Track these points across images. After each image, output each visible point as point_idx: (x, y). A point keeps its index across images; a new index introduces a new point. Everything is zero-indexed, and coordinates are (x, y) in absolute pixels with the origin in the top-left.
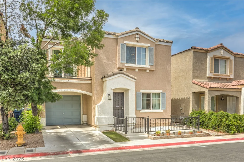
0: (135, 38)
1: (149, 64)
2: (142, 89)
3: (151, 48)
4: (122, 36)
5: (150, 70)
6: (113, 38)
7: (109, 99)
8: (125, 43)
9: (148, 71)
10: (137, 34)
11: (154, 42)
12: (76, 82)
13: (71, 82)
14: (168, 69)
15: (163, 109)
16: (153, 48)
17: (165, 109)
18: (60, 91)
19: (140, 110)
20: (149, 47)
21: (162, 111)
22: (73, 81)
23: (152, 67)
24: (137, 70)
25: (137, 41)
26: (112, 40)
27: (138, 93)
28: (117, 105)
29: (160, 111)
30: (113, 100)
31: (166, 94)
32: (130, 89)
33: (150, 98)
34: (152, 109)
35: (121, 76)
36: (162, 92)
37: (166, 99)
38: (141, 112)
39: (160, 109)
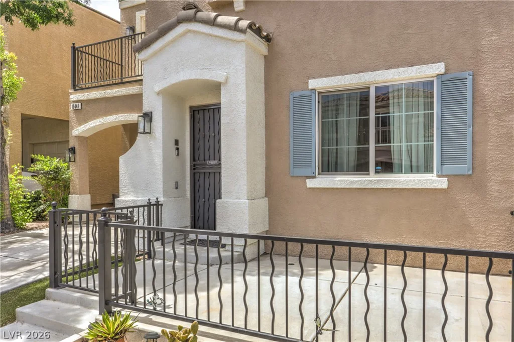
2: (320, 77)
15: (449, 168)
17: (464, 168)
19: (307, 177)
21: (443, 183)
27: (297, 94)
28: (212, 157)
29: (433, 180)
30: (161, 136)
31: (473, 80)
32: (221, 79)
33: (368, 114)
34: (377, 172)
35: (189, 31)
36: (443, 71)
37: (478, 108)
38: (310, 183)
39: (428, 169)
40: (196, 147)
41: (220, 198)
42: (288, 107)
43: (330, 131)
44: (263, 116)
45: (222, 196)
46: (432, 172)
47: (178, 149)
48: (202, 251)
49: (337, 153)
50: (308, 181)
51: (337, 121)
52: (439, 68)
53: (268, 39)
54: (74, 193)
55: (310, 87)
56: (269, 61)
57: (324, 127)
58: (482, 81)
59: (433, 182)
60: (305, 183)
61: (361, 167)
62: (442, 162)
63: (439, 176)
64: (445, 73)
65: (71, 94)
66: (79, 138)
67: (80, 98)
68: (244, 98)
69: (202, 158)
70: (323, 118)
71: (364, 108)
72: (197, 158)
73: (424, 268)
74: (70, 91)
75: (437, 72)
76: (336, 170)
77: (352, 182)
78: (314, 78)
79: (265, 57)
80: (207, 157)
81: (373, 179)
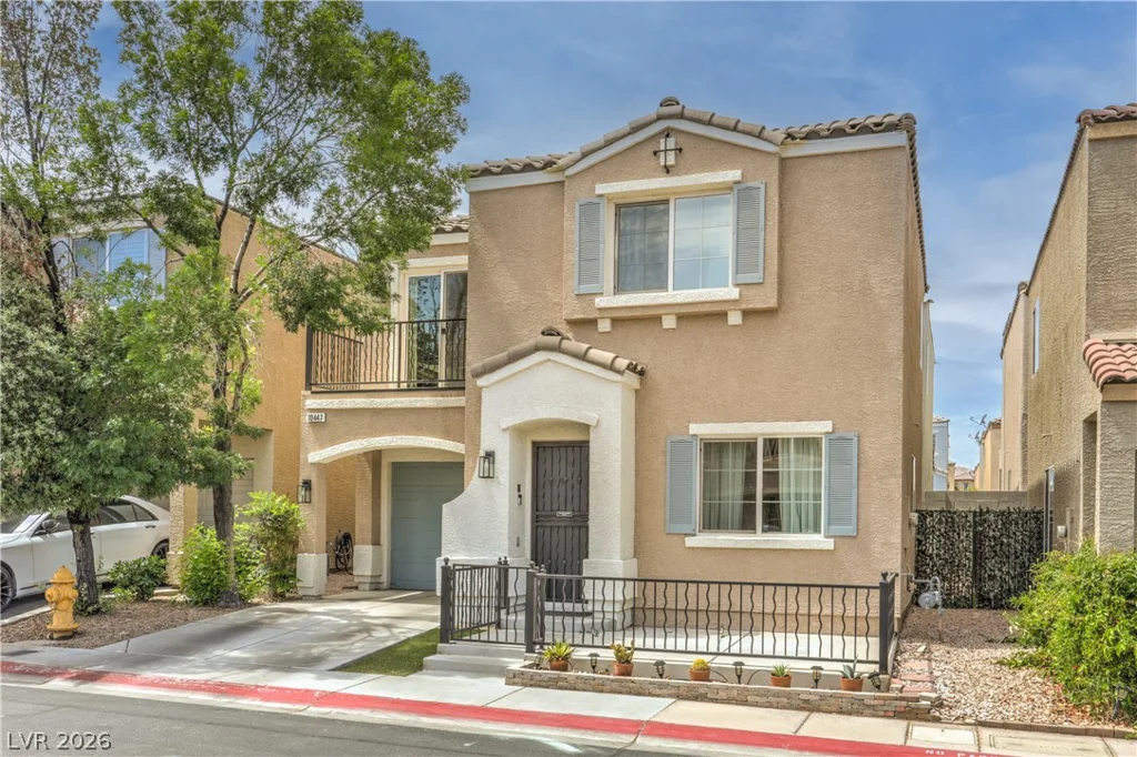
0: (653, 157)
1: (734, 279)
2: (703, 421)
3: (749, 188)
4: (584, 160)
5: (746, 313)
6: (550, 184)
7: (483, 477)
8: (600, 196)
9: (735, 318)
10: (667, 134)
11: (769, 153)
12: (424, 406)
13: (403, 406)
14: (876, 291)
15: (837, 529)
16: (763, 187)
17: (849, 530)
18: (366, 444)
19: (686, 535)
20: (737, 183)
21: (829, 544)
22: (413, 399)
23: (752, 291)
24: (669, 322)
25: (667, 170)
26: (544, 194)
27: (674, 439)
28: (562, 507)
29: (818, 541)
30: (507, 481)
31: (859, 441)
32: (592, 423)
33: (755, 467)
34: (764, 531)
35: (549, 360)
36: (830, 430)
37: (863, 470)
38: (690, 542)
39: (817, 530)
40: (540, 494)
41: (587, 557)
42: (665, 452)
43: (712, 483)
44: (633, 462)
45: (590, 555)
46: (819, 532)
47: (520, 496)
48: (568, 620)
49: (720, 508)
50: (687, 539)
51: (720, 473)
52: (827, 426)
53: (642, 373)
54: (307, 551)
55: (691, 432)
56: (641, 396)
57: (706, 477)
58: (866, 443)
59: (820, 542)
60: (684, 543)
61: (747, 524)
62: (829, 523)
63: (826, 537)
64: (833, 432)
65: (306, 397)
66: (318, 466)
67: (324, 406)
68: (619, 445)
69: (548, 507)
70: (705, 468)
71: (751, 460)
72: (541, 507)
73: (809, 633)
74: (303, 392)
75: (825, 430)
76: (719, 528)
77: (737, 541)
78: (696, 422)
79: (636, 391)
80: (555, 507)
81: (759, 539)
